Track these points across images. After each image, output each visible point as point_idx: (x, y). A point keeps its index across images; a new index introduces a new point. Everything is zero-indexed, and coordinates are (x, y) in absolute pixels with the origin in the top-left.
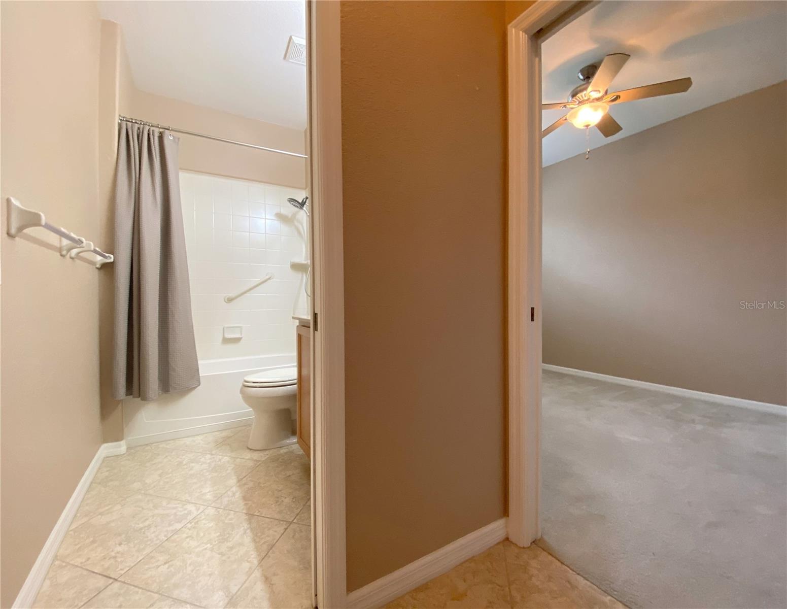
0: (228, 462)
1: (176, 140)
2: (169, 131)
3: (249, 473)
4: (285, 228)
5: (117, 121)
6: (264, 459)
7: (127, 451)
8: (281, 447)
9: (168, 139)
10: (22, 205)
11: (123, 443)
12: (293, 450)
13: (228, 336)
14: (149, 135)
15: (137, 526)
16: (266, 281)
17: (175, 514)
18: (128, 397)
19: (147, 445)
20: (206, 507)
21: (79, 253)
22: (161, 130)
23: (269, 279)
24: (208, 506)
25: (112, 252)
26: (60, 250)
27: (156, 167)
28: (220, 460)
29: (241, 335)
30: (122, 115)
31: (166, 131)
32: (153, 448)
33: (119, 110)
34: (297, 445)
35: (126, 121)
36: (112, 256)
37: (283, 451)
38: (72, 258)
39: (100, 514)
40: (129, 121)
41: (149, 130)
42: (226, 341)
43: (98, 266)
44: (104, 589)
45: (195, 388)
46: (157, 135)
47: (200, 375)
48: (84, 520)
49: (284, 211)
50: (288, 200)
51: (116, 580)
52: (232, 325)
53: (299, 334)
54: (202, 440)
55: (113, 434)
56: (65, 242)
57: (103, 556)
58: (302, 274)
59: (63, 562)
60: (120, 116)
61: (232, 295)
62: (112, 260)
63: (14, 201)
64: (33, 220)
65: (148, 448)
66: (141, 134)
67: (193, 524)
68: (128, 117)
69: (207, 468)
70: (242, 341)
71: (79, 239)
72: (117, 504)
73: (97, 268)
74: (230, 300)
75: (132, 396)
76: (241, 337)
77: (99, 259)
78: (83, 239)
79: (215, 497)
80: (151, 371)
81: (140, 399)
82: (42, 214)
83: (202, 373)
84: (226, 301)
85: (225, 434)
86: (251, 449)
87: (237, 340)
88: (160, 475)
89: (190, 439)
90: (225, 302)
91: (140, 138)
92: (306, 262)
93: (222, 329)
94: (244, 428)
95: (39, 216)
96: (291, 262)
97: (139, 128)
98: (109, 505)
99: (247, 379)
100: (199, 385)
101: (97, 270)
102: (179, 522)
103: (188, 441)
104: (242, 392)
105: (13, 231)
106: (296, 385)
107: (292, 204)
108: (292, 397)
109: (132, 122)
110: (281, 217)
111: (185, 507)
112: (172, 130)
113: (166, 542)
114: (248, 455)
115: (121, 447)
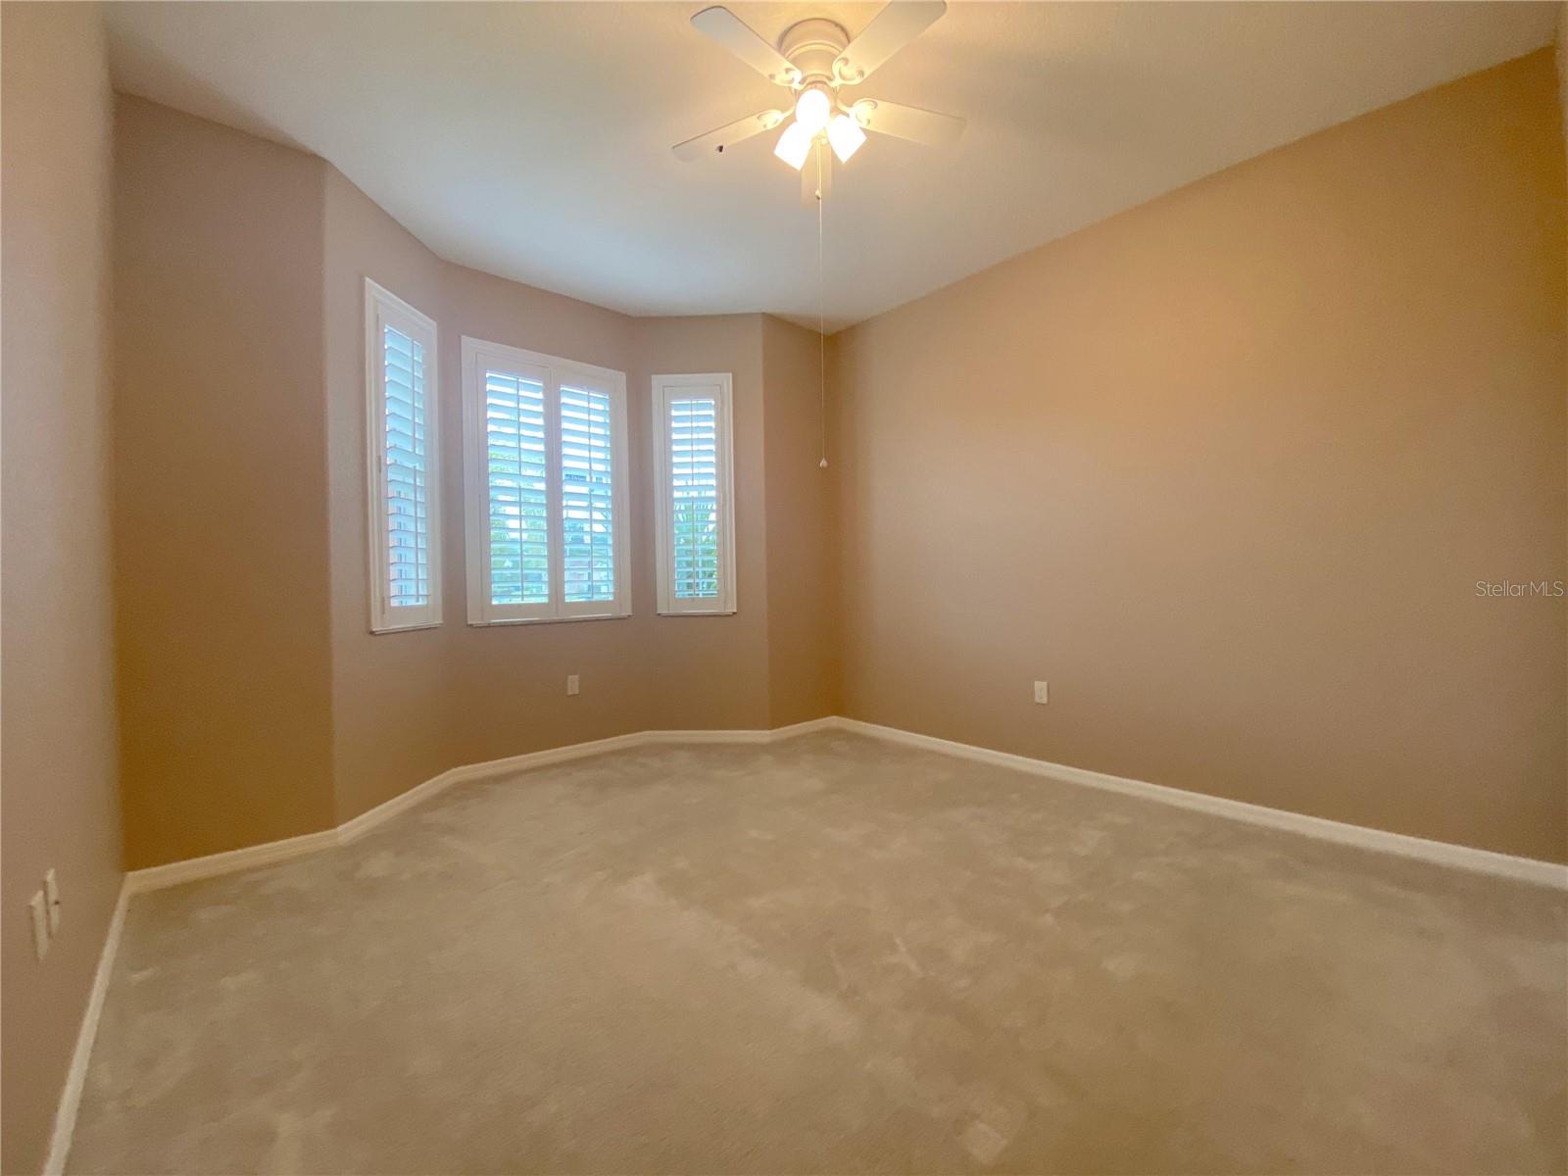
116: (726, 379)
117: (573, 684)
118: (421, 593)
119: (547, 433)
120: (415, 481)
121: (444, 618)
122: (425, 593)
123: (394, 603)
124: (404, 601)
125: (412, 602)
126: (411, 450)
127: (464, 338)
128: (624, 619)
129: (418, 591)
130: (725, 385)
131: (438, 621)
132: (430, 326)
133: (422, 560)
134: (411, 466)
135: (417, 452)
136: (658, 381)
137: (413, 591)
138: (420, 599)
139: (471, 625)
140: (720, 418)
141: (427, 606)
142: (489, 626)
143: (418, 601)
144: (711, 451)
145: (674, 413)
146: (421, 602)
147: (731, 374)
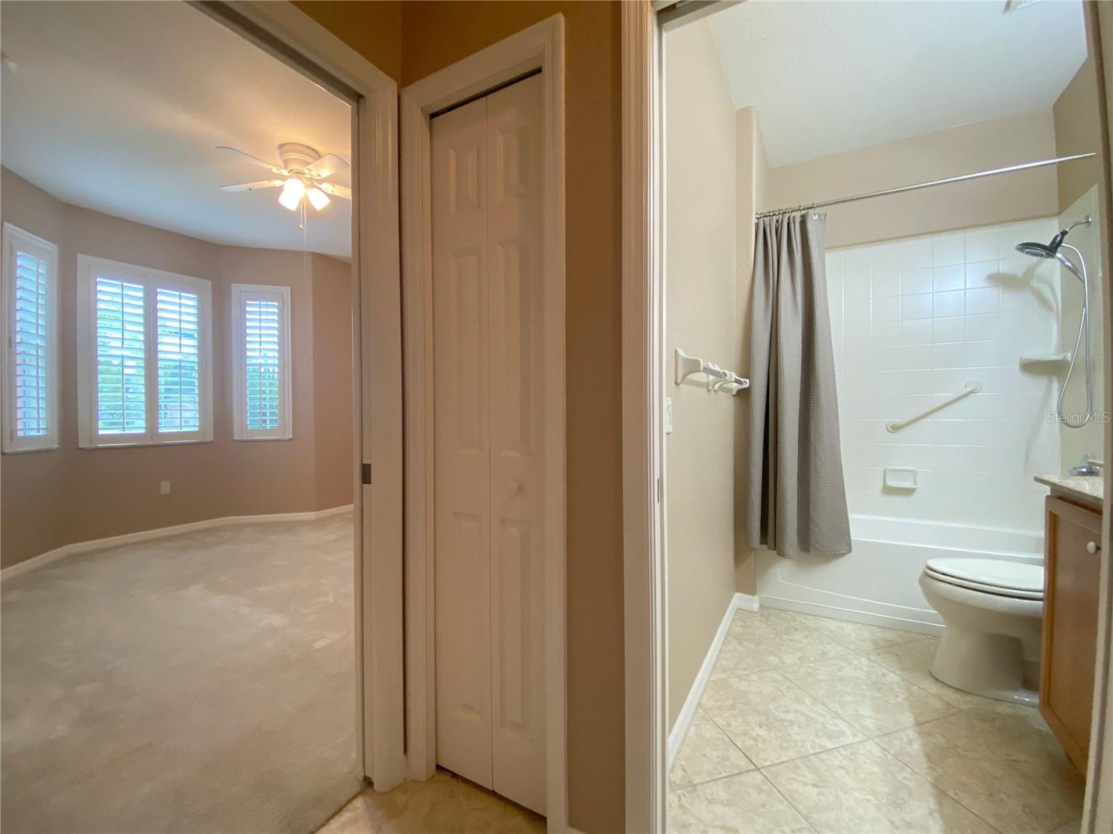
0: (898, 683)
1: (822, 219)
2: (813, 209)
3: (936, 720)
4: (1008, 299)
5: (754, 221)
6: (965, 707)
7: (760, 610)
8: (997, 700)
9: (813, 218)
10: (686, 354)
11: (756, 598)
12: (1027, 716)
13: (892, 483)
14: (788, 224)
15: (777, 714)
16: (966, 395)
17: (823, 724)
18: (763, 545)
19: (782, 610)
20: (865, 738)
21: (721, 386)
22: (803, 212)
23: (972, 392)
24: (869, 739)
25: (747, 376)
26: (707, 385)
27: (798, 265)
28: (884, 675)
29: (915, 483)
30: (759, 213)
31: (810, 210)
32: (789, 617)
33: (756, 207)
34: (1037, 710)
35: (764, 217)
36: (747, 381)
37: (1002, 709)
38: (715, 391)
39: (738, 677)
40: (766, 216)
41: (789, 219)
42: (888, 490)
43: (734, 393)
44: (746, 772)
45: (843, 555)
46: (798, 220)
47: (852, 538)
48: (723, 676)
49: (1004, 268)
50: (1018, 249)
51: (758, 769)
52: (901, 468)
53: (1050, 512)
54: (853, 631)
55: (747, 584)
56: (711, 378)
57: (744, 730)
58: (1050, 380)
59: (707, 714)
60: (757, 214)
61: (898, 420)
62: (747, 386)
63: (681, 352)
64: (693, 366)
65: (782, 614)
66: (780, 226)
67: (847, 752)
68: (765, 211)
69: (865, 678)
70: (915, 495)
71: (723, 373)
72: (755, 673)
73: (733, 395)
74: (896, 428)
75: (766, 546)
76: (913, 487)
77: (735, 386)
78: (727, 372)
79: (880, 730)
80: (788, 521)
81: (775, 552)
82: (701, 360)
83: (854, 536)
84: (890, 429)
85: (889, 635)
86: (937, 680)
87: (908, 492)
88: (800, 659)
89: (836, 623)
90: (888, 430)
91: (779, 231)
92: (1059, 357)
93: (883, 471)
94: (923, 637)
95: (698, 361)
96: (1021, 360)
97: (777, 221)
98: (746, 669)
99: (932, 563)
100: (850, 551)
101: (733, 397)
102: (830, 738)
103: (833, 625)
104: (922, 582)
105: (679, 381)
106: (1041, 602)
107: (1027, 253)
108: (1031, 621)
109: (769, 216)
110: (1001, 280)
111: (836, 721)
112: (817, 207)
113: (813, 756)
114: (933, 688)
115: (753, 603)
116: (287, 291)
117: (165, 487)
118: (41, 427)
119: (145, 310)
120: (38, 352)
121: (59, 444)
122: (45, 427)
123: (20, 434)
124: (27, 432)
125: (34, 433)
126: (34, 332)
127: (79, 256)
128: (206, 443)
129: (39, 425)
130: (285, 294)
131: (56, 446)
132: (52, 248)
133: (42, 405)
134: (34, 342)
135: (40, 333)
136: (236, 289)
137: (35, 426)
138: (41, 431)
139: (82, 449)
140: (281, 314)
141: (46, 436)
142: (97, 449)
143: (39, 432)
144: (275, 335)
145: (248, 309)
146: (41, 433)
147: (289, 288)
